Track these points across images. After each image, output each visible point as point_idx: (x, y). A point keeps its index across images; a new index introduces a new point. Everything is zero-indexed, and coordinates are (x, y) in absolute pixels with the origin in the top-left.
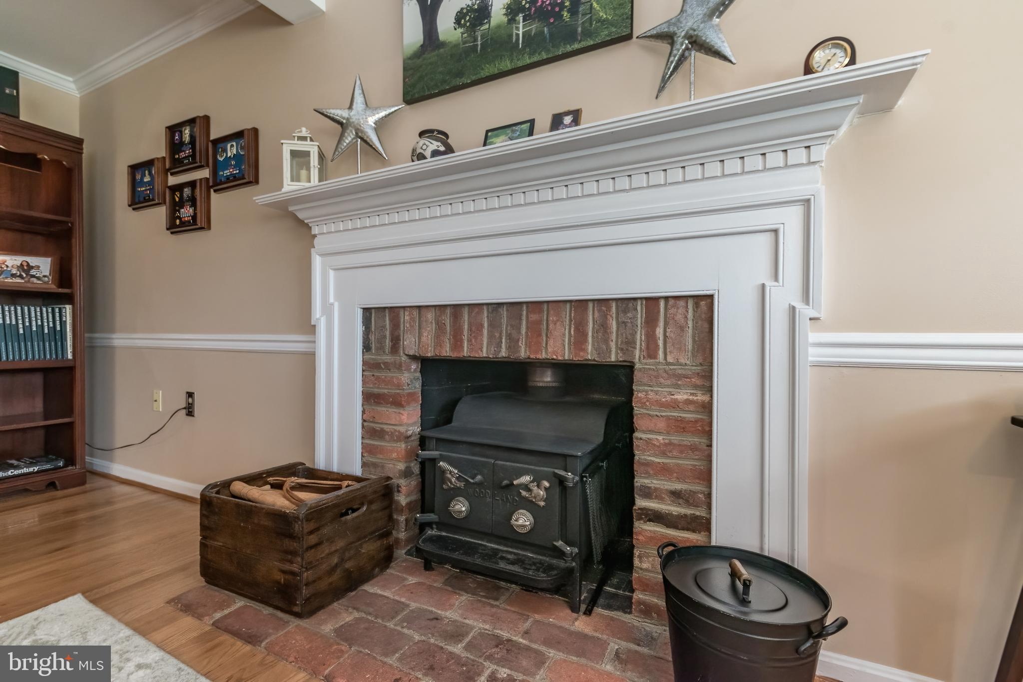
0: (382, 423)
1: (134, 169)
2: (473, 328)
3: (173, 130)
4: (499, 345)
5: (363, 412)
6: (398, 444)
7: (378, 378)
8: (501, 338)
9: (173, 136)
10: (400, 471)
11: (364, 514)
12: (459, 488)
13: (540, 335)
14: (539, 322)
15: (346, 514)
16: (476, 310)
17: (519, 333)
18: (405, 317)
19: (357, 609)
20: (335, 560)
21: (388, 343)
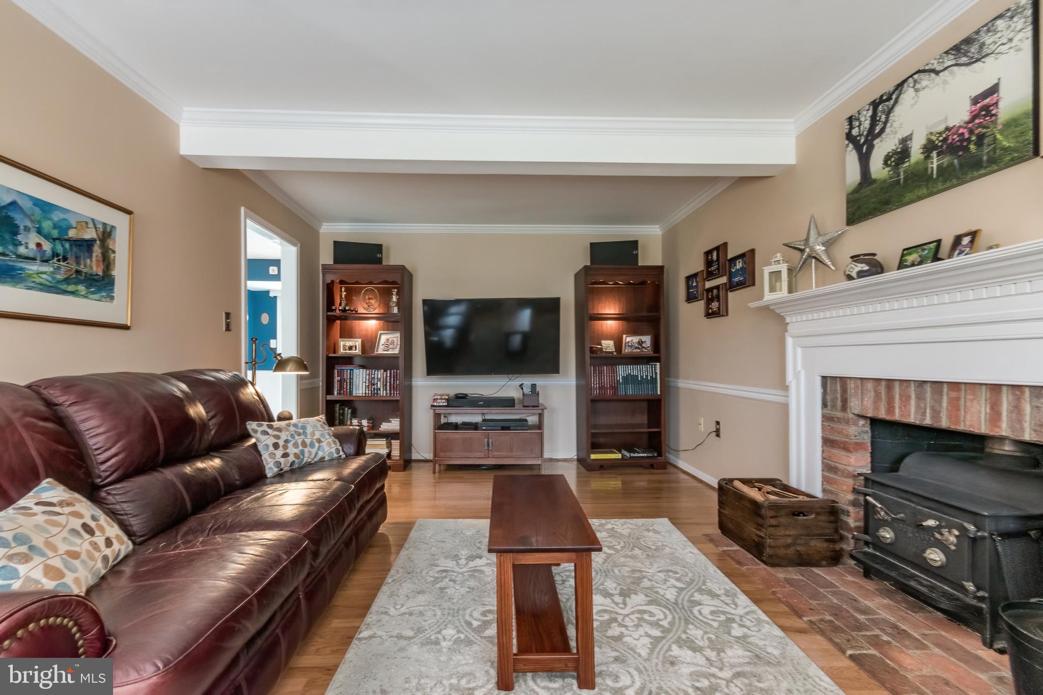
0: (835, 462)
1: (689, 278)
2: (903, 399)
3: (708, 253)
4: (924, 414)
5: (823, 451)
6: (847, 480)
7: (832, 428)
8: (925, 409)
9: (708, 257)
10: (849, 500)
11: (811, 519)
12: (887, 521)
13: (958, 410)
14: (958, 399)
15: (798, 515)
16: (905, 384)
17: (941, 406)
18: (851, 385)
19: (803, 576)
20: (789, 541)
21: (839, 404)
